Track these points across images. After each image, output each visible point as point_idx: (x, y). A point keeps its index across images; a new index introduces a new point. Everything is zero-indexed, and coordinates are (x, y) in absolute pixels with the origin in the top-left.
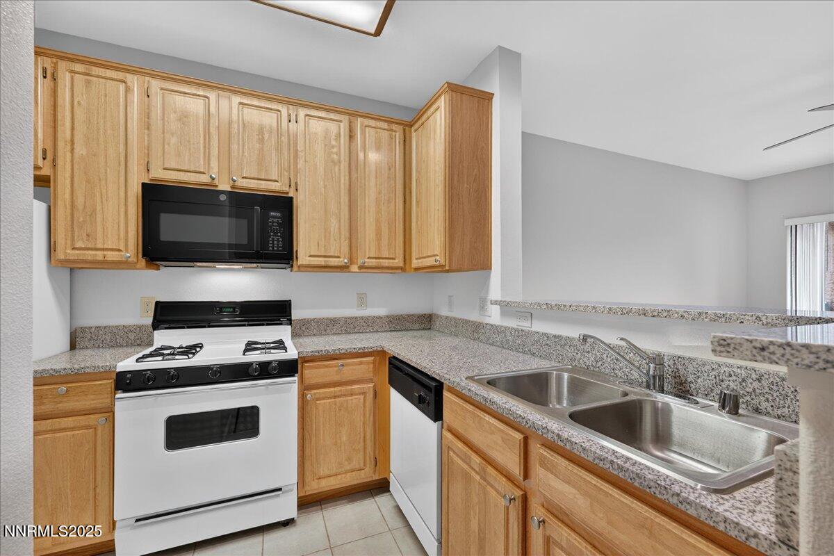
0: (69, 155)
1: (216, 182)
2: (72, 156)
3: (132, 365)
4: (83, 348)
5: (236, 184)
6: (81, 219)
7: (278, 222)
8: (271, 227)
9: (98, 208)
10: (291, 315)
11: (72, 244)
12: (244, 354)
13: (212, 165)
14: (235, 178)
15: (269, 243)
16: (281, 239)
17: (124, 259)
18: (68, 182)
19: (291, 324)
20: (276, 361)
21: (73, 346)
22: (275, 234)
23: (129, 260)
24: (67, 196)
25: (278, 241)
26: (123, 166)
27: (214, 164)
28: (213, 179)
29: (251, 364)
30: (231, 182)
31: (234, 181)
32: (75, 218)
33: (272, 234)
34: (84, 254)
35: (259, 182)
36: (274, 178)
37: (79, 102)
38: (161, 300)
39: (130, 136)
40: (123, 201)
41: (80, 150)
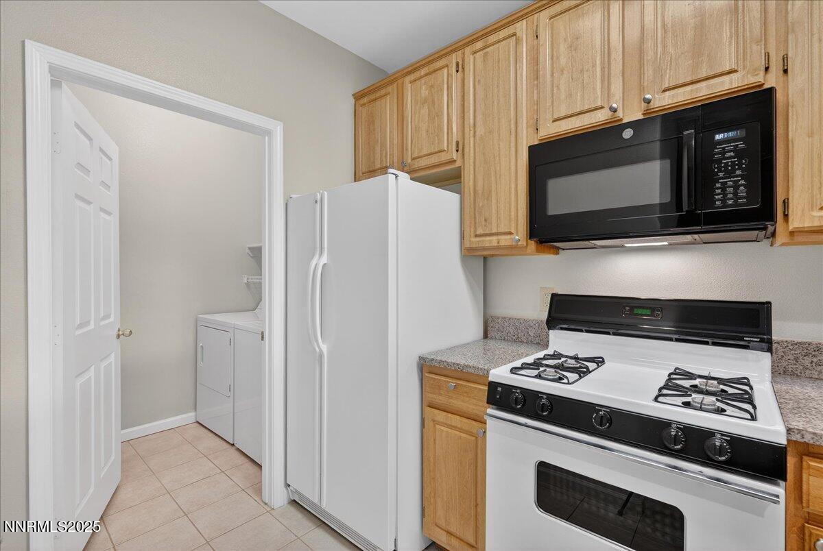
0: (472, 139)
1: (620, 114)
2: (475, 139)
3: (506, 377)
4: (491, 339)
5: (652, 105)
6: (481, 205)
7: (736, 150)
8: (719, 161)
9: (493, 189)
10: (769, 332)
11: (475, 231)
12: (656, 400)
13: (613, 90)
14: (648, 96)
15: (713, 194)
16: (743, 182)
17: (514, 243)
18: (472, 168)
19: (770, 350)
20: (723, 434)
21: (486, 336)
22: (730, 174)
23: (519, 243)
24: (471, 183)
25: (736, 187)
26: (513, 136)
27: (617, 87)
28: (615, 111)
29: (666, 424)
30: (644, 105)
31: (648, 101)
32: (477, 204)
33: (721, 175)
34: (483, 241)
35: (695, 86)
36: (727, 68)
37: (479, 81)
38: (560, 293)
39: (519, 96)
40: (513, 174)
41: (480, 131)
